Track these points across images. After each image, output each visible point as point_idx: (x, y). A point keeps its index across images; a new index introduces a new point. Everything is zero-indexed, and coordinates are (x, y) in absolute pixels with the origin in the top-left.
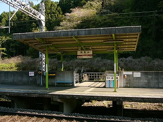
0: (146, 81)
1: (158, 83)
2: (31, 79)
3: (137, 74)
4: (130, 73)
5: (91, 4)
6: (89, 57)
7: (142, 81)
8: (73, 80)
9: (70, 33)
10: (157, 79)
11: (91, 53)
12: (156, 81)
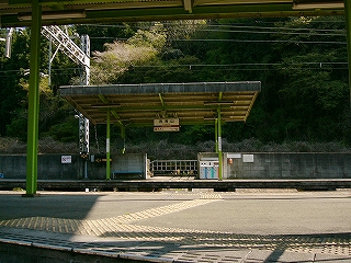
0: (263, 168)
1: (280, 171)
2: (65, 169)
3: (249, 158)
4: (238, 156)
5: (144, 36)
6: (174, 129)
7: (255, 168)
8: (144, 168)
9: (157, 89)
10: (279, 164)
11: (177, 122)
12: (277, 168)
